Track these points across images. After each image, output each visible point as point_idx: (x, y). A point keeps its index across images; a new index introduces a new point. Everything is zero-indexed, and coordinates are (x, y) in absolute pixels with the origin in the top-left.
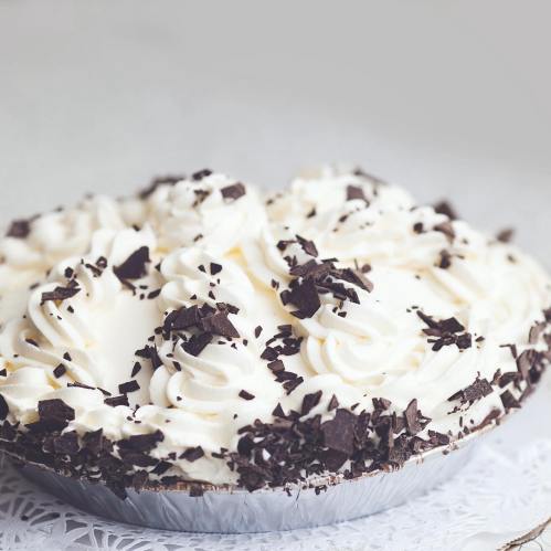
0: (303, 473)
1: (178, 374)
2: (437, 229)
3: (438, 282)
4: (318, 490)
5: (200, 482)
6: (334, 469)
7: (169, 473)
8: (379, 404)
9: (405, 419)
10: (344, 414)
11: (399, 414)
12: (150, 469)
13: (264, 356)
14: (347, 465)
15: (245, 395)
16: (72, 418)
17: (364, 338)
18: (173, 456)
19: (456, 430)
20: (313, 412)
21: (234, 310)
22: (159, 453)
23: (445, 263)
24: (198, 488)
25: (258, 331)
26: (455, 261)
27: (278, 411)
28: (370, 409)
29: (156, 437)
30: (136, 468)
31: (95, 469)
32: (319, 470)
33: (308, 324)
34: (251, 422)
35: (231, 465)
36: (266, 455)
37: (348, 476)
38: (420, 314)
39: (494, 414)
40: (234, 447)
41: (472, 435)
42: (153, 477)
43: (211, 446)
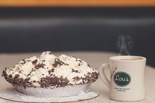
0: (50, 86)
1: (35, 72)
2: (79, 61)
3: (78, 68)
4: (52, 89)
5: (35, 86)
6: (55, 86)
7: (31, 85)
8: (61, 77)
9: (65, 80)
10: (56, 78)
11: (64, 79)
12: (29, 84)
13: (48, 72)
14: (56, 85)
15: (43, 75)
16: (19, 76)
17: (62, 70)
18: (31, 82)
19: (74, 84)
20: (51, 77)
21: (45, 65)
22: (30, 81)
23: (79, 65)
24: (35, 87)
25: (48, 68)
26: (81, 65)
27: (47, 76)
28: (60, 77)
29: (29, 79)
30: (27, 84)
31: (22, 84)
32: (52, 86)
33: (55, 68)
34: (43, 77)
35: (39, 83)
36: (44, 82)
37: (56, 87)
38: (72, 69)
39: (81, 83)
40: (40, 81)
41: (77, 85)
42: (29, 85)
43: (37, 80)
